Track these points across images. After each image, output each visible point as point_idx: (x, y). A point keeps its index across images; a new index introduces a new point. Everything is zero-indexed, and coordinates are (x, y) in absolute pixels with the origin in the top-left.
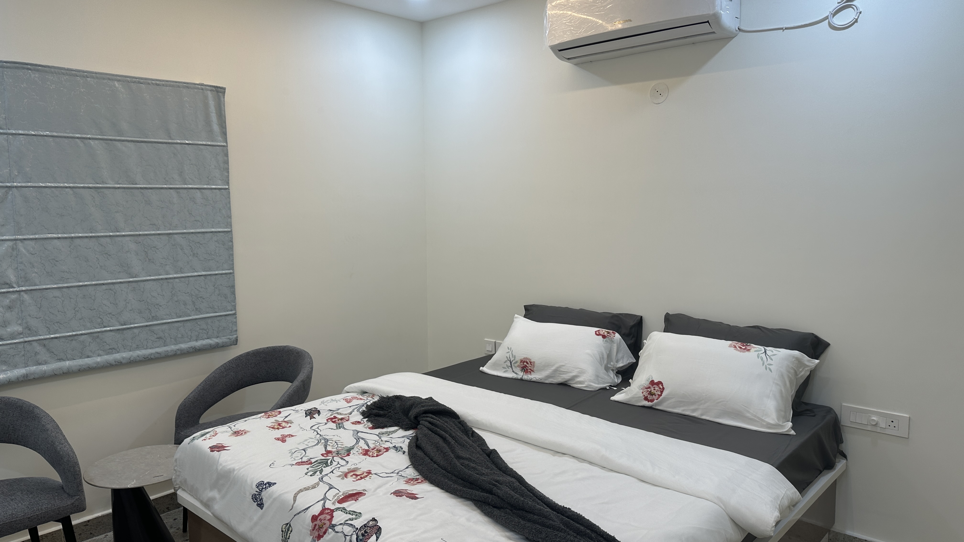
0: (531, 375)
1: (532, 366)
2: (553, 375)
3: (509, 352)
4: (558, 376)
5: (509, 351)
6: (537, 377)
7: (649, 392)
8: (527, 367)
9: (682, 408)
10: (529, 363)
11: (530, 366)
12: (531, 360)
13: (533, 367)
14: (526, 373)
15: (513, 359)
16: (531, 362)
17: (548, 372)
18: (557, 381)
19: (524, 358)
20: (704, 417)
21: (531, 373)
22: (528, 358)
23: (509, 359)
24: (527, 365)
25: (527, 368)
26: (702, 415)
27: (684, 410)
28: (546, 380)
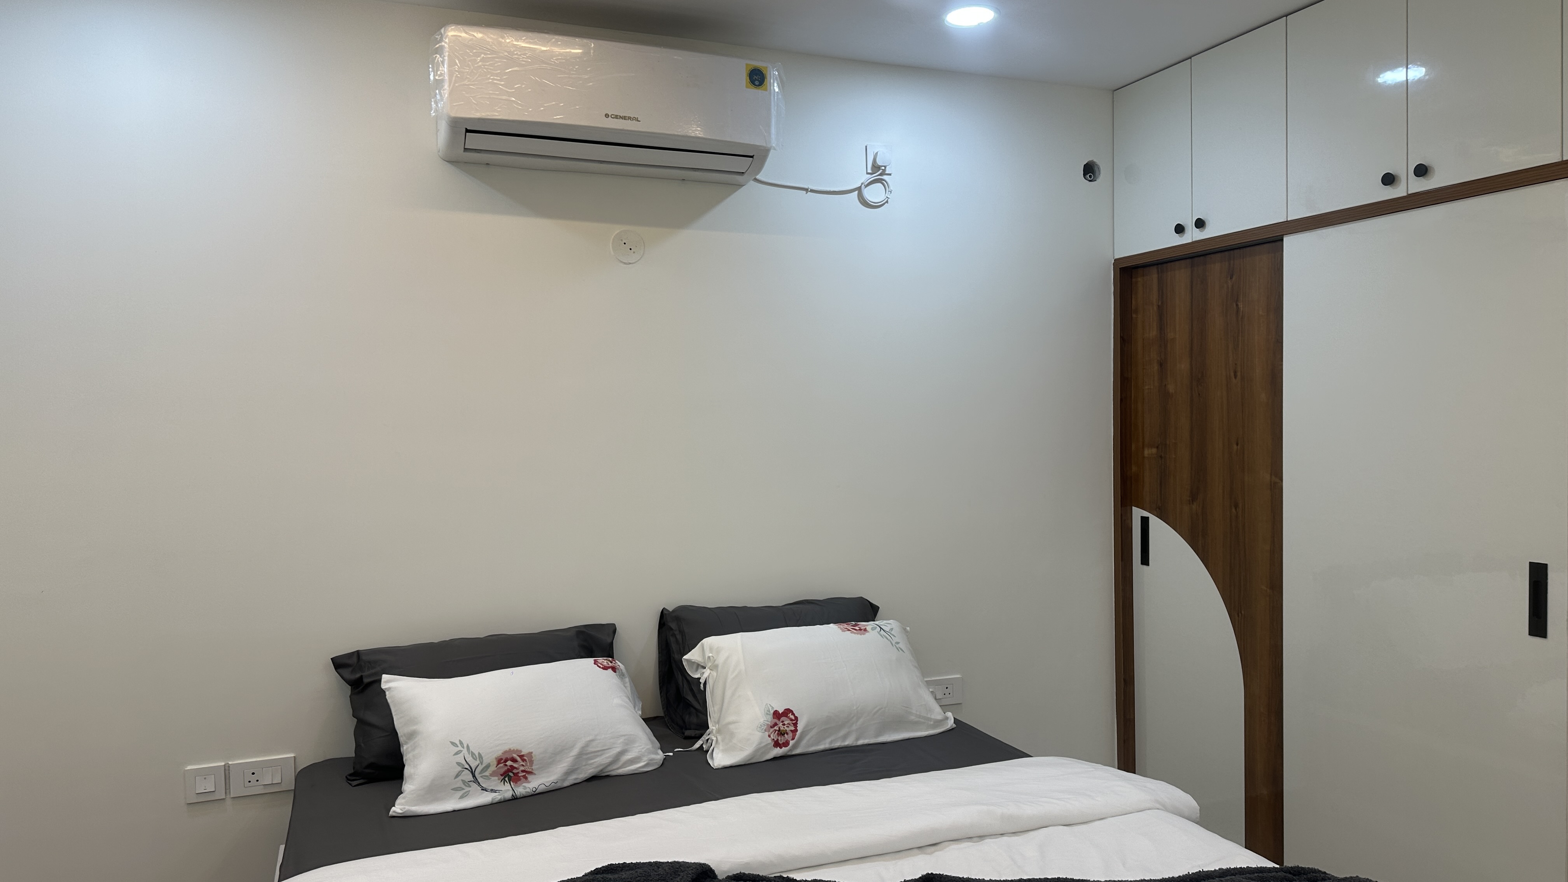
0: (529, 782)
1: (526, 764)
2: (576, 767)
3: (460, 751)
4: (585, 766)
5: (460, 748)
6: (547, 782)
7: (777, 732)
8: (516, 768)
9: (828, 740)
10: (519, 759)
11: (523, 765)
12: (521, 751)
13: (528, 764)
14: (516, 783)
15: (478, 762)
16: (521, 757)
17: (565, 765)
18: (586, 775)
19: (505, 752)
20: (860, 742)
21: (526, 778)
22: (514, 750)
23: (467, 766)
24: (515, 765)
25: (515, 771)
26: (857, 739)
27: (831, 742)
28: (564, 780)
